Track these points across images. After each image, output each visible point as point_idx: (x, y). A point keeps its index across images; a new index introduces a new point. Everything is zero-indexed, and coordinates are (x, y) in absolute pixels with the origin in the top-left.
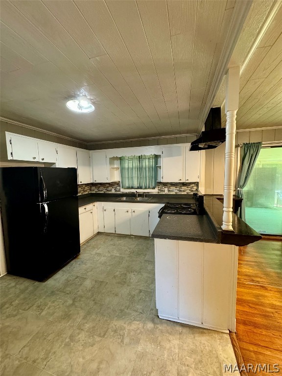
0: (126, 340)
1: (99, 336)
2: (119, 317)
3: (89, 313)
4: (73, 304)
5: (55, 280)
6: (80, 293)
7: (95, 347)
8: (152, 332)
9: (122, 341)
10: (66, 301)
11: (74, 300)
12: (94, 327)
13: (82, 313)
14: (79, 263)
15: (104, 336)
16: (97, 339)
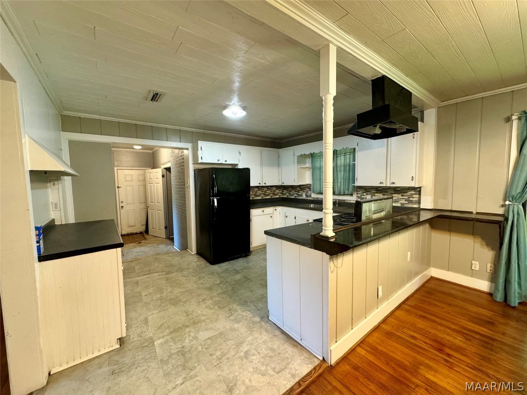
0: (232, 318)
1: (219, 307)
2: (240, 304)
3: (224, 293)
4: (219, 284)
5: (220, 266)
6: (229, 280)
7: (211, 311)
8: (254, 323)
9: (229, 317)
10: (216, 281)
11: (221, 282)
12: (220, 301)
13: (220, 291)
14: (244, 261)
15: (221, 308)
16: (216, 308)
